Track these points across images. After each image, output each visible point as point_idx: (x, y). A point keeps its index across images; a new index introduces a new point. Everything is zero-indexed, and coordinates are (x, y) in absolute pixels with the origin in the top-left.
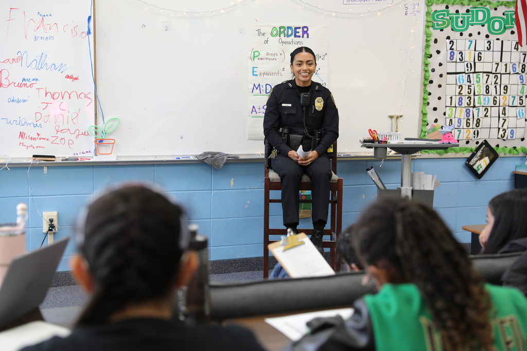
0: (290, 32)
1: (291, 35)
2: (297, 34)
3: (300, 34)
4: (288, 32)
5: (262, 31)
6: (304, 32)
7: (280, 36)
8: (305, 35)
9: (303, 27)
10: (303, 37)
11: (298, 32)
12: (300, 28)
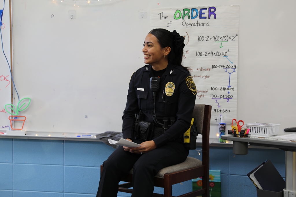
0: (195, 13)
1: (196, 16)
2: (203, 16)
3: (207, 15)
4: (192, 14)
5: (165, 14)
6: (210, 13)
7: (183, 19)
8: (212, 16)
9: (210, 8)
10: (209, 18)
11: (204, 13)
12: (206, 9)
